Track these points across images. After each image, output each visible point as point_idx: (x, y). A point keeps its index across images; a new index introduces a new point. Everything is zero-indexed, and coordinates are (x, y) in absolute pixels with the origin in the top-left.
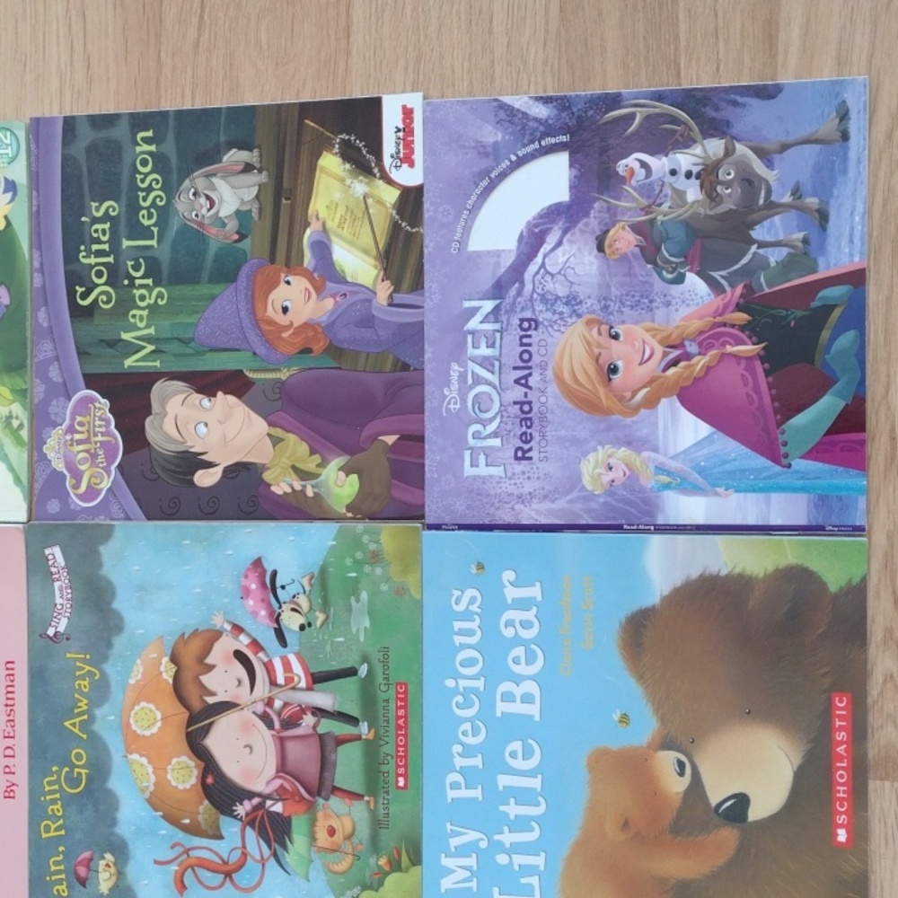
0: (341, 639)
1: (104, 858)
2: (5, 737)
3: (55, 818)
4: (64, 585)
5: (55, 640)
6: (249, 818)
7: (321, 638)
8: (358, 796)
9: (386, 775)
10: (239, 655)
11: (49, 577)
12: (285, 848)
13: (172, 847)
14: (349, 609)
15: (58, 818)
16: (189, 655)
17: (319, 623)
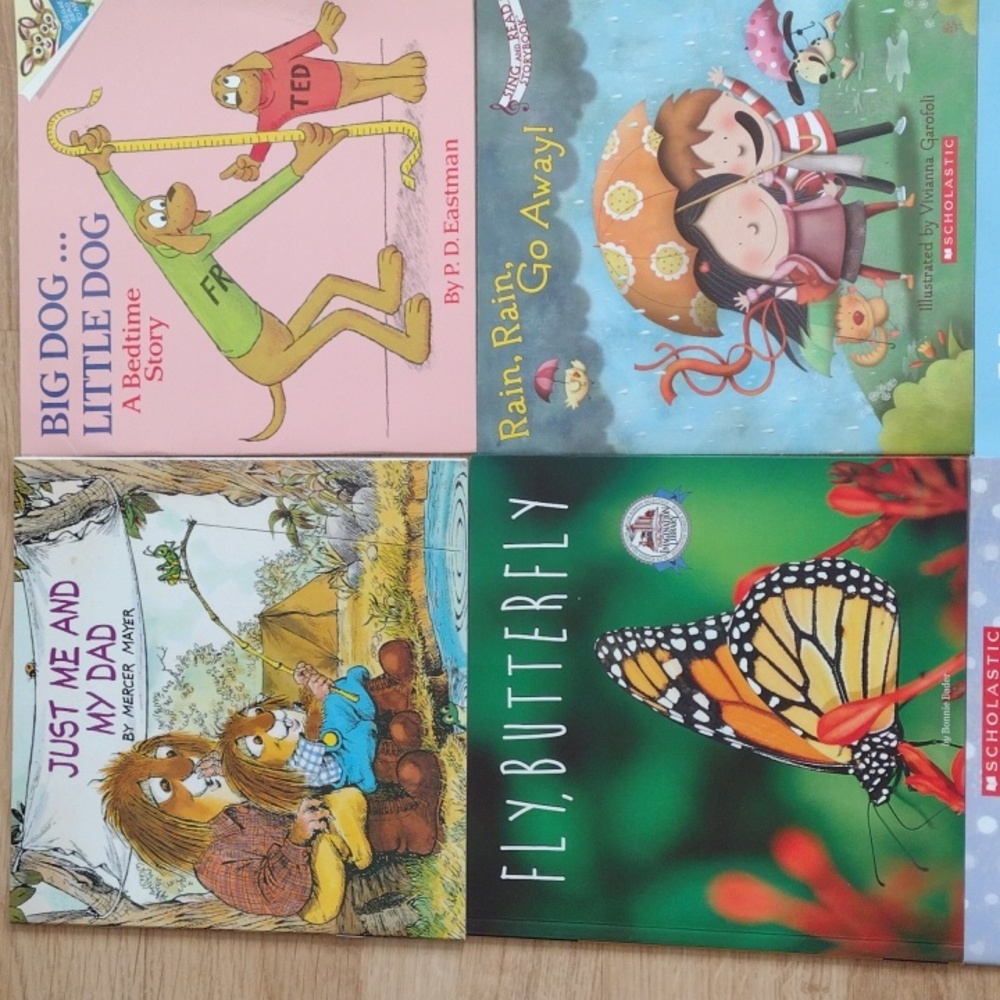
0: (873, 90)
1: (572, 366)
2: (446, 231)
3: (509, 323)
4: (522, 44)
5: (511, 111)
6: (754, 309)
7: (847, 90)
8: (891, 275)
9: (929, 247)
10: (743, 118)
11: (504, 35)
12: (800, 341)
13: (657, 349)
14: (884, 54)
15: (514, 323)
16: (678, 123)
17: (845, 72)
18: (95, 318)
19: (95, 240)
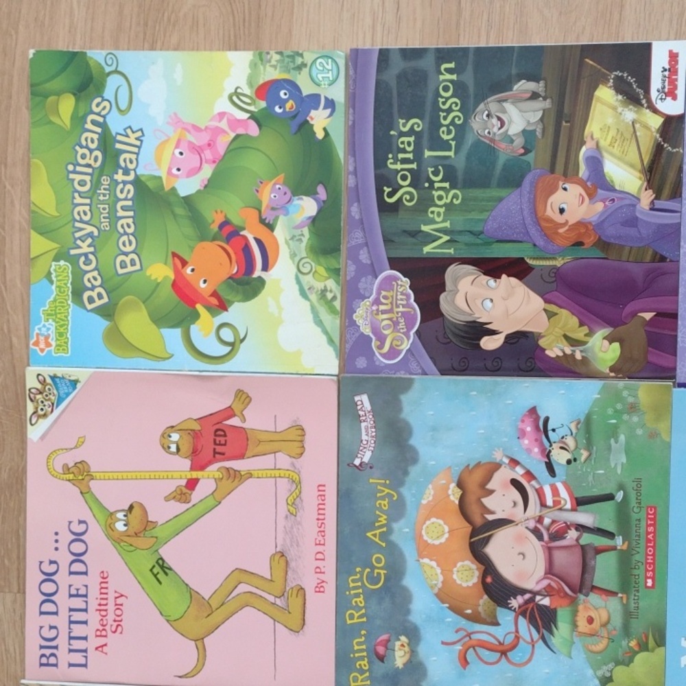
0: (602, 472)
1: (399, 640)
2: (316, 544)
3: (358, 608)
4: (369, 426)
5: (361, 469)
6: (522, 609)
7: (584, 470)
8: (611, 593)
9: (637, 577)
10: (515, 483)
11: (358, 419)
12: (551, 632)
13: (457, 632)
14: (609, 448)
15: (361, 608)
16: (473, 483)
17: (583, 458)
18: (78, 590)
19: (78, 537)
